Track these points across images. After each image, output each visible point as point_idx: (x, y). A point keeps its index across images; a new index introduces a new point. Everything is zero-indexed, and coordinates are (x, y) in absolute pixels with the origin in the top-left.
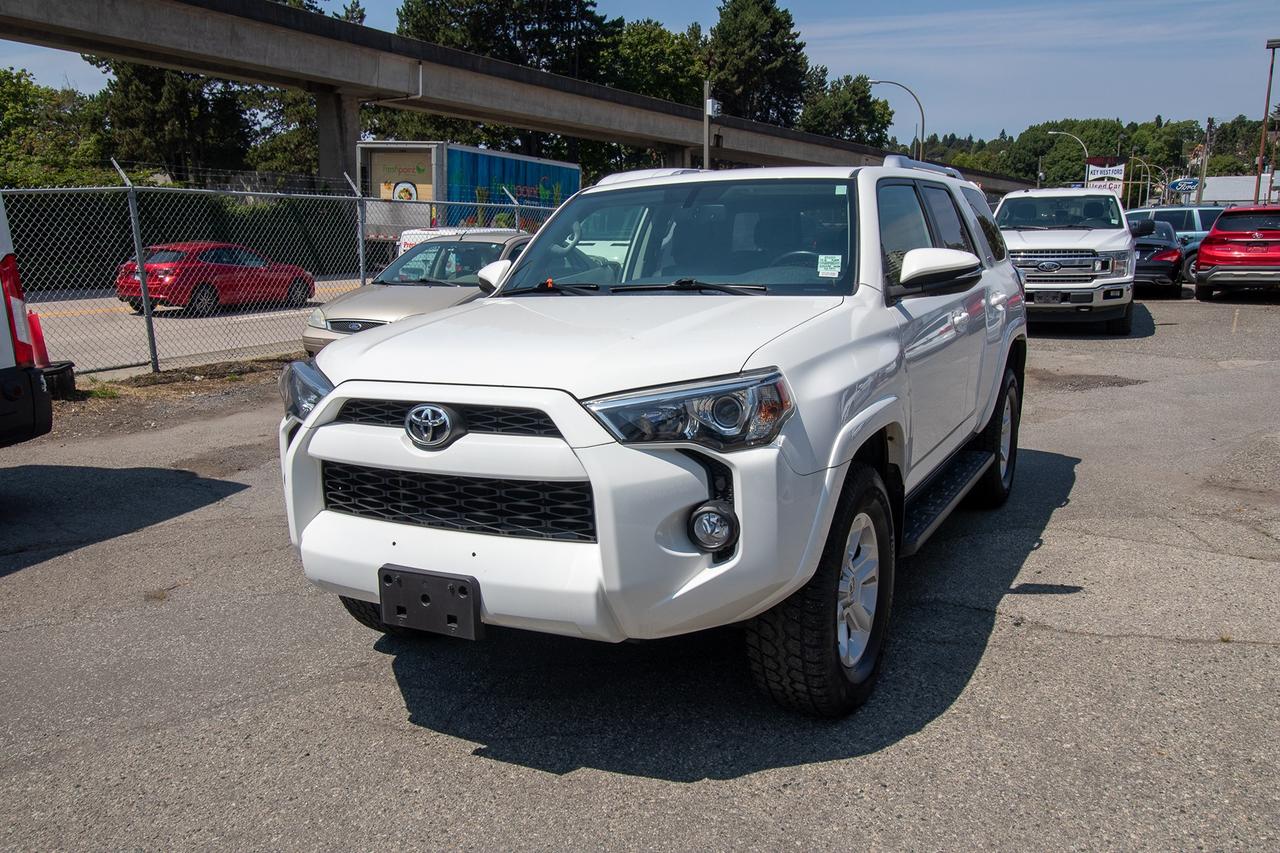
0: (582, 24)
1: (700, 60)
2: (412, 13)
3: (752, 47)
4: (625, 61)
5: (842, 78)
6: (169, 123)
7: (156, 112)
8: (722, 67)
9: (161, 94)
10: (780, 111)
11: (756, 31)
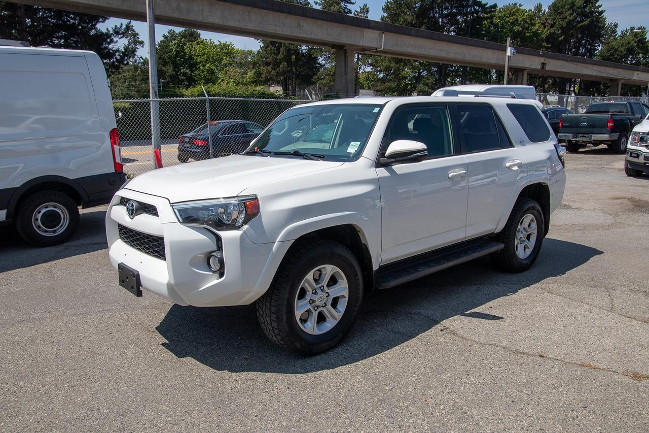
0: (474, 9)
1: (539, 23)
2: (389, 8)
3: (571, 15)
4: (496, 26)
5: (628, 28)
6: (282, 64)
7: (278, 59)
8: (552, 26)
9: (280, 51)
10: (586, 48)
11: (575, 6)
